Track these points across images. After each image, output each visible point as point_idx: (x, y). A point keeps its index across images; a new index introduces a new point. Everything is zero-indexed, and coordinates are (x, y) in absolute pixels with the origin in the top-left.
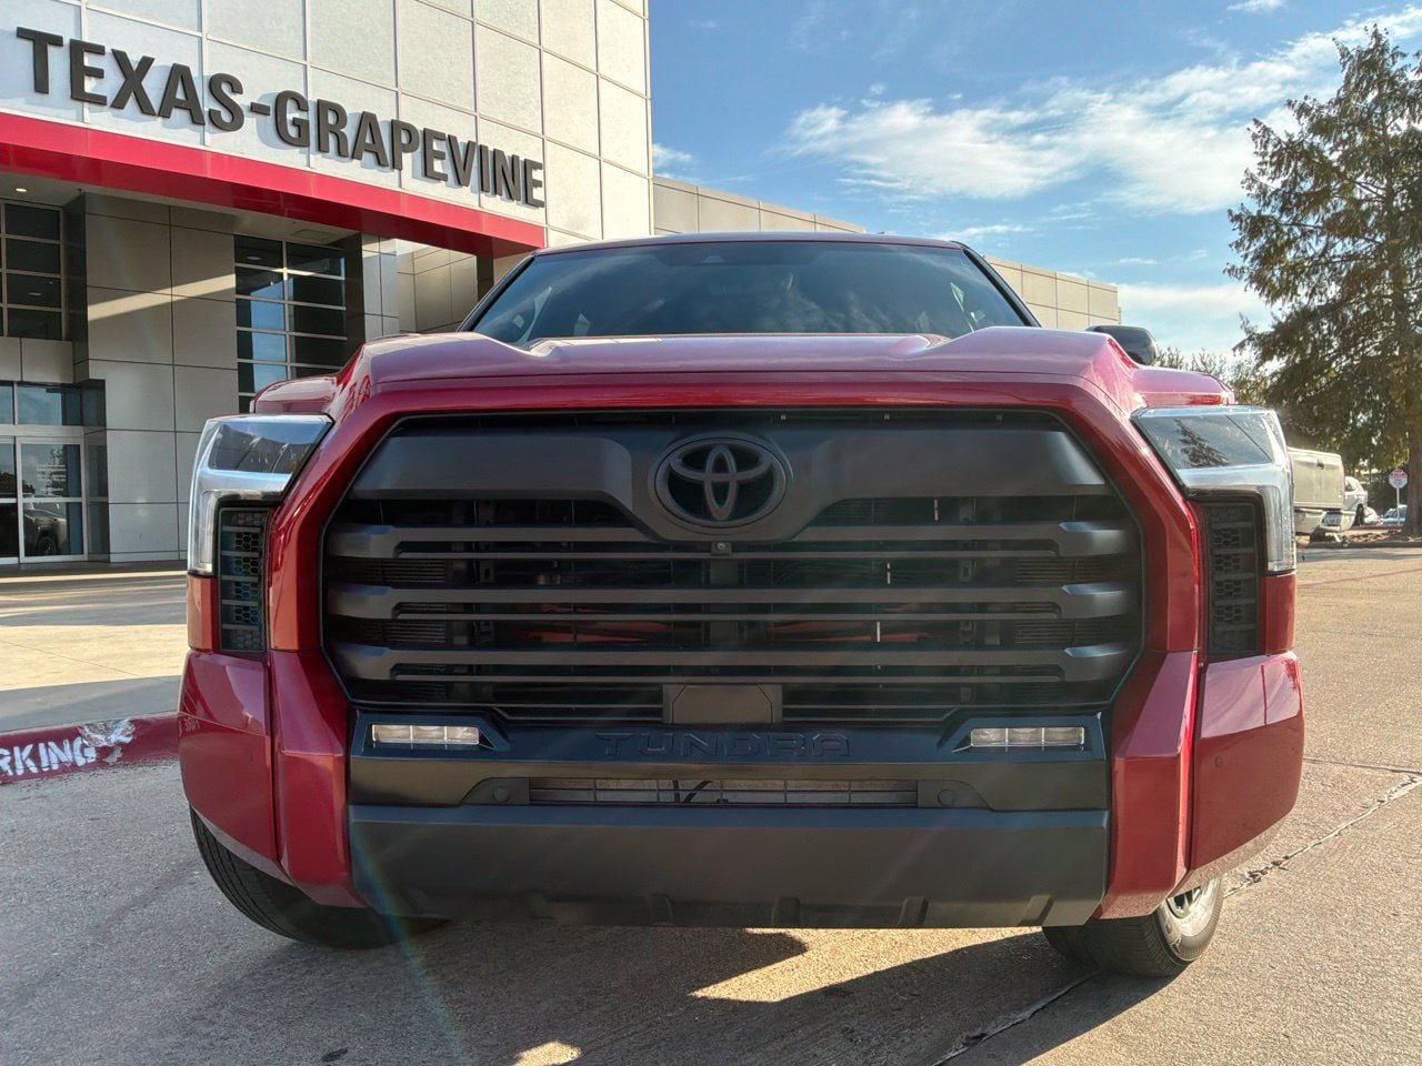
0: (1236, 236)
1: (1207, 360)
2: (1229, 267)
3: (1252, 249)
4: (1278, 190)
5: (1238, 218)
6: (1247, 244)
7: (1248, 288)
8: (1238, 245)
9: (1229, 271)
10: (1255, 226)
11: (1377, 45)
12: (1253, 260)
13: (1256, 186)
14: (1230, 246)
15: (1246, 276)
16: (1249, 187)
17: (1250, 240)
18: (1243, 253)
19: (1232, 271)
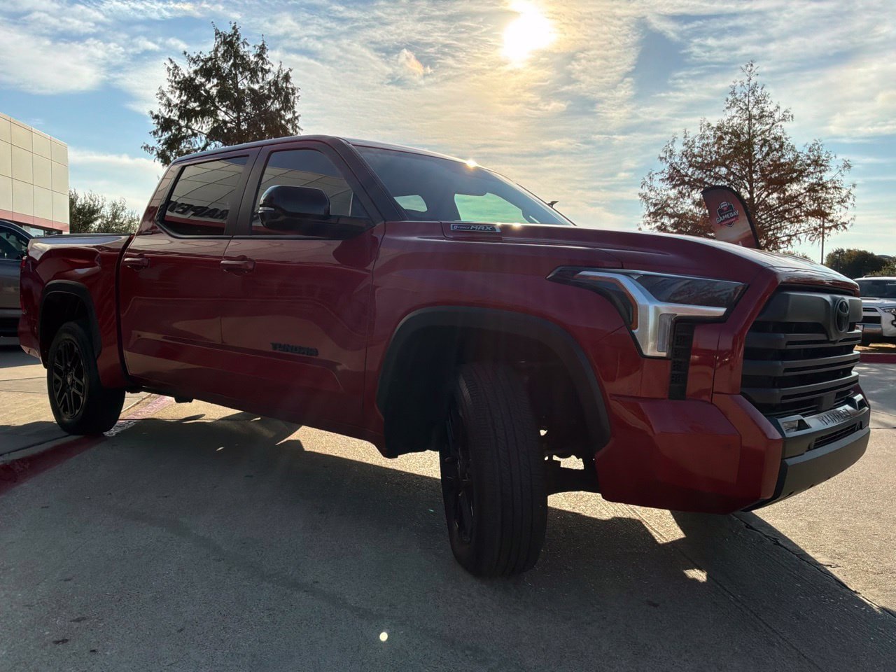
0: (155, 128)
1: (93, 198)
2: (145, 145)
3: (163, 137)
4: (177, 104)
5: (156, 117)
6: (160, 133)
7: (156, 161)
8: (155, 133)
9: (145, 148)
10: (166, 124)
11: (235, 34)
12: (163, 144)
13: (165, 99)
14: (150, 133)
15: (155, 153)
16: (161, 98)
17: (162, 132)
18: (158, 139)
19: (146, 148)
